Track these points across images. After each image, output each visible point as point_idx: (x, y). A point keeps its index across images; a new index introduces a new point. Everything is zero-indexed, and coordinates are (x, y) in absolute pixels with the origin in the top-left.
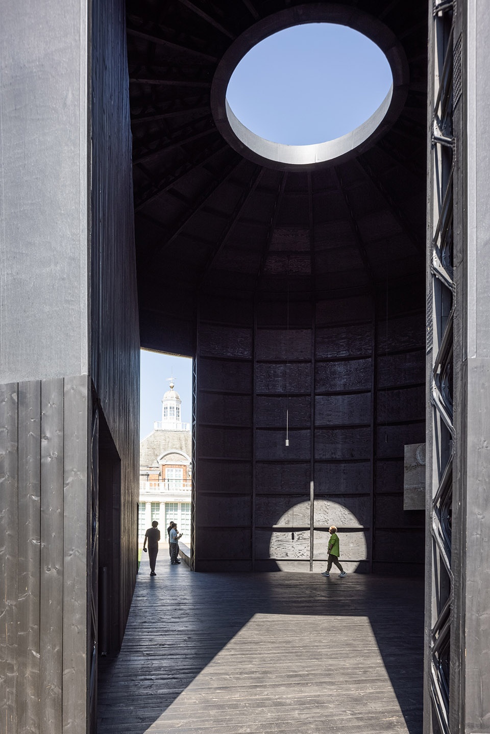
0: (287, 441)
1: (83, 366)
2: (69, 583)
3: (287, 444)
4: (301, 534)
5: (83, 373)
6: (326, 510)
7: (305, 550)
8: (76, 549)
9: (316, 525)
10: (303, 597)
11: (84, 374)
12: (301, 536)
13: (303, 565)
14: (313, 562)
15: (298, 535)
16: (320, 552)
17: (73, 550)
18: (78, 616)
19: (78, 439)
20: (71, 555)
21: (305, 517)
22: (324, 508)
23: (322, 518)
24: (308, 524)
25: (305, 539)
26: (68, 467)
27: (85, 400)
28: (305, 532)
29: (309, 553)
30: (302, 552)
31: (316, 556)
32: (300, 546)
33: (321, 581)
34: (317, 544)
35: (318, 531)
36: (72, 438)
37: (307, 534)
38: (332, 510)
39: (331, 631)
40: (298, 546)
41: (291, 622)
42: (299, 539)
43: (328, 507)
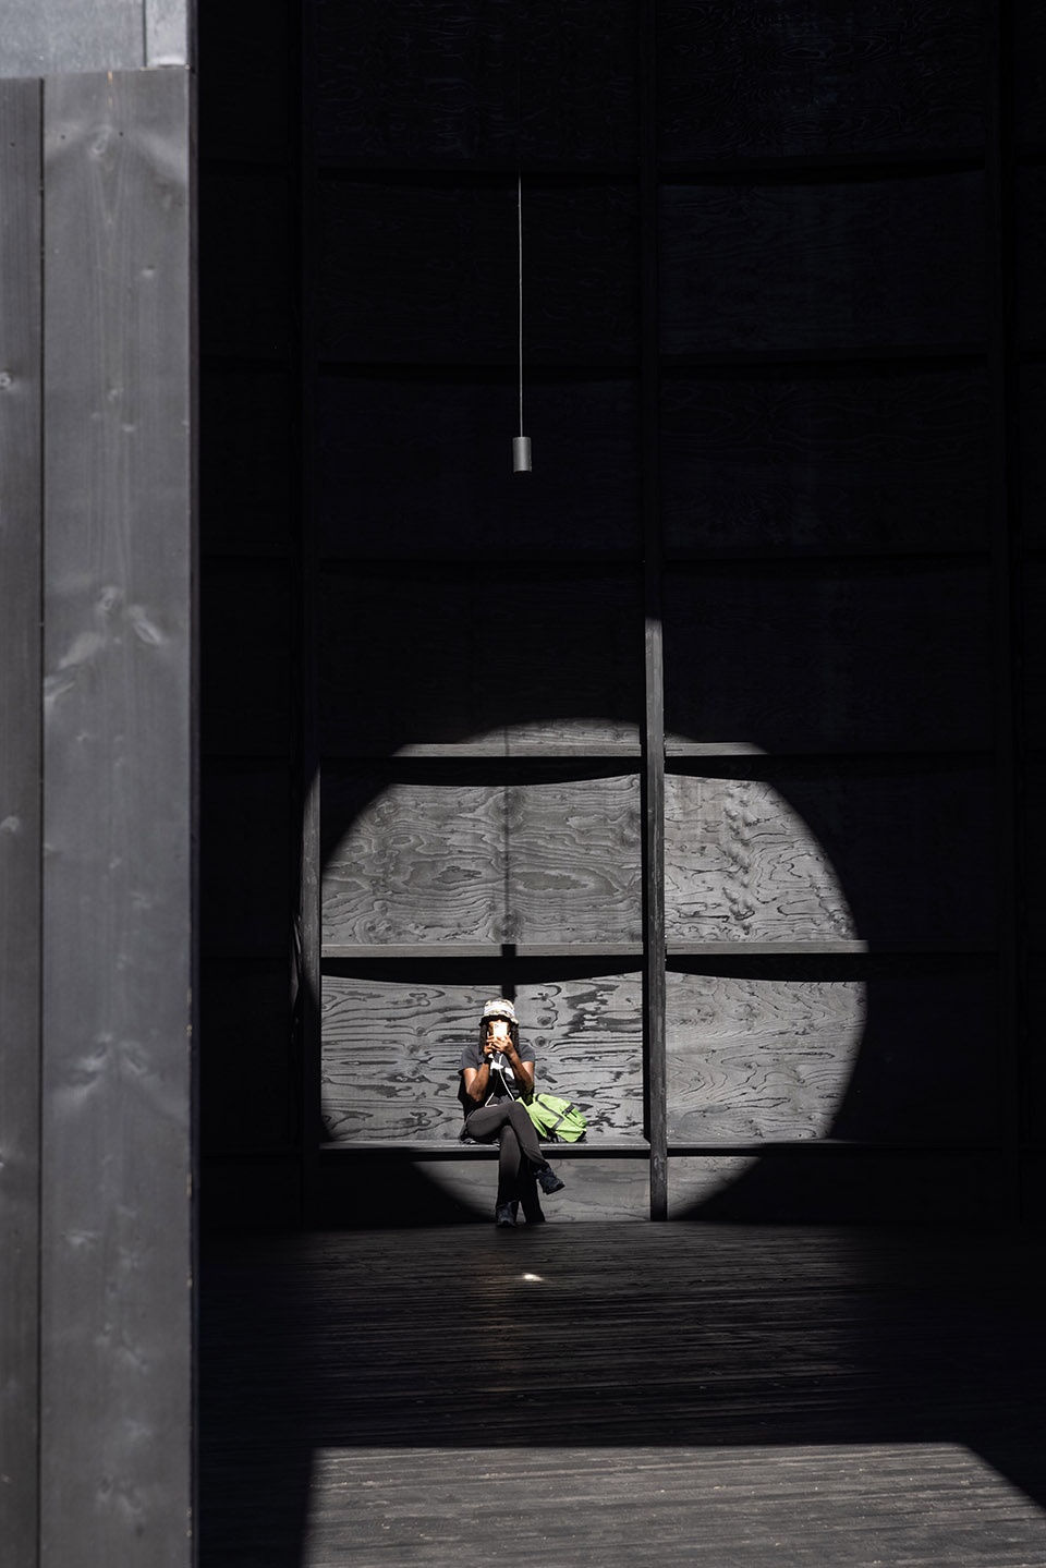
0: (522, 443)
1: (162, 18)
2: (77, 1240)
3: (523, 464)
4: (591, 997)
5: (158, 55)
6: (737, 848)
7: (617, 1093)
8: (125, 1045)
9: (680, 936)
10: (714, 1366)
11: (166, 60)
12: (591, 1006)
13: (607, 1179)
14: (673, 1161)
15: (573, 1001)
16: (707, 1103)
17: (101, 1049)
18: (136, 1432)
19: (131, 422)
20: (91, 1076)
21: (610, 891)
22: (725, 836)
23: (715, 897)
24: (633, 937)
25: (614, 1025)
26: (65, 580)
27: (177, 203)
28: (611, 979)
29: (636, 1108)
30: (598, 1106)
31: (686, 1122)
32: (586, 1066)
33: (750, 1271)
34: (690, 1051)
35: (694, 978)
36: (96, 416)
37: (624, 994)
38: (772, 853)
39: (996, 1547)
40: (575, 1066)
41: (735, 1508)
42: (577, 1024)
43: (747, 834)
